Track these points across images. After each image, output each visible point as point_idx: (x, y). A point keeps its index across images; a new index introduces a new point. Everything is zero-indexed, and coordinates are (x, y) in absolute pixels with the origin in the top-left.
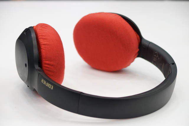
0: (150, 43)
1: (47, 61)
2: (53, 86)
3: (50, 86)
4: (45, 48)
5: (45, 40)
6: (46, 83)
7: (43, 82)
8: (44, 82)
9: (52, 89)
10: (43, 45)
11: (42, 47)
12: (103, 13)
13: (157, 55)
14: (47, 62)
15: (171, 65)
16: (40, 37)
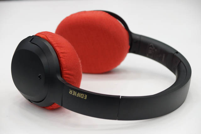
0: (141, 36)
1: (68, 70)
2: (86, 96)
3: (82, 96)
4: (64, 56)
5: (62, 49)
6: (77, 93)
7: (71, 94)
8: (74, 93)
9: (86, 98)
10: (61, 54)
11: (61, 55)
12: (85, 12)
13: (152, 47)
14: (68, 72)
15: (176, 54)
16: (56, 45)
